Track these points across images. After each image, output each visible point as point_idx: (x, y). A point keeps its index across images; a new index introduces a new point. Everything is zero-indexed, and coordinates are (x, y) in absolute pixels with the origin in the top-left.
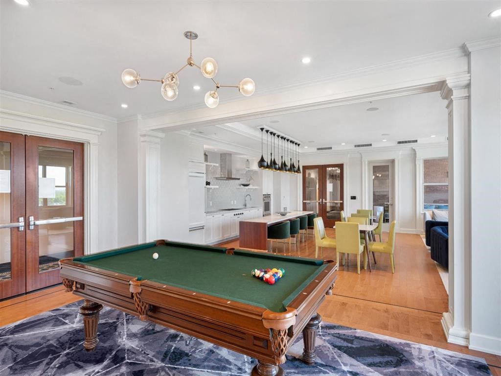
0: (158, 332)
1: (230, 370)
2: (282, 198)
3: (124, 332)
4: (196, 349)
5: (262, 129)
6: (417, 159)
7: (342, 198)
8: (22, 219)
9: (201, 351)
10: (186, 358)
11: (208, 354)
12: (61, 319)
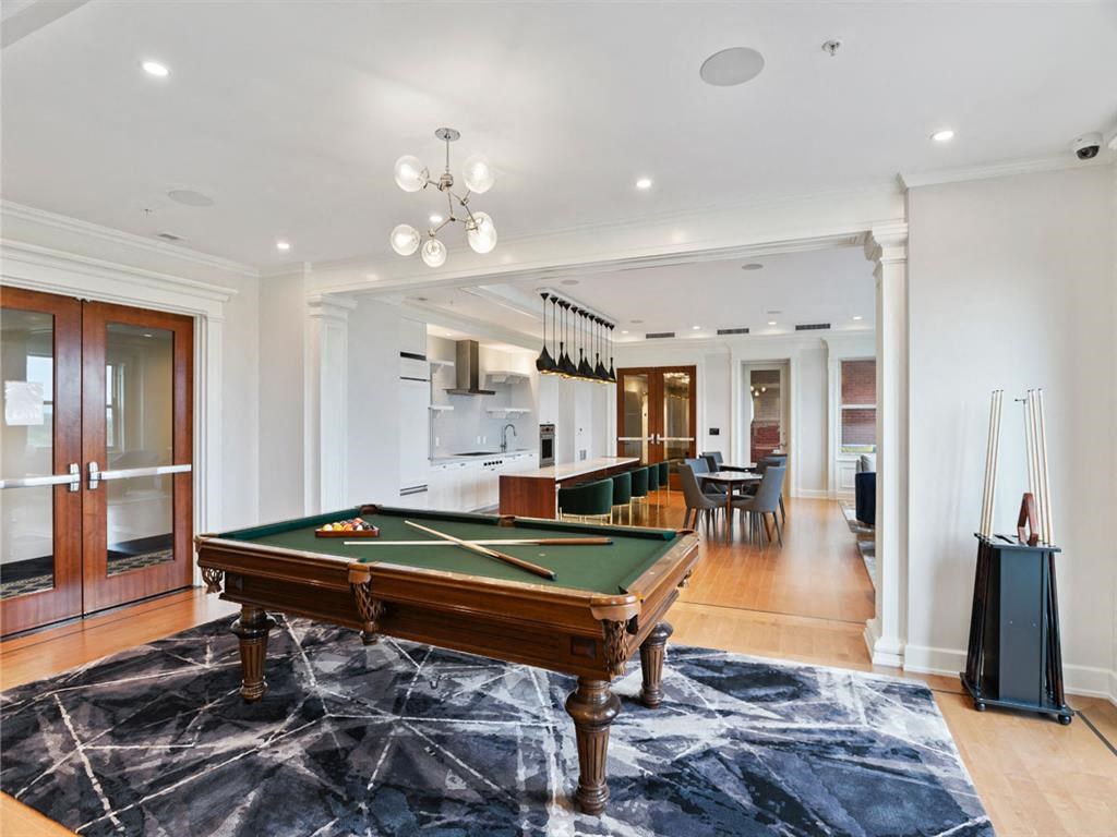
0: (374, 670)
1: (519, 719)
2: (577, 431)
3: (308, 673)
4: (452, 693)
5: (545, 296)
6: (829, 358)
7: (693, 433)
8: (75, 468)
9: (462, 694)
10: (438, 706)
11: (474, 699)
12: (177, 656)
